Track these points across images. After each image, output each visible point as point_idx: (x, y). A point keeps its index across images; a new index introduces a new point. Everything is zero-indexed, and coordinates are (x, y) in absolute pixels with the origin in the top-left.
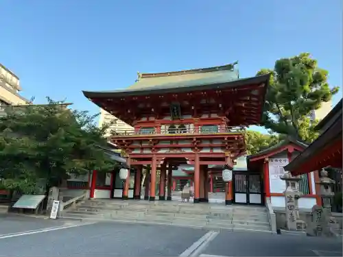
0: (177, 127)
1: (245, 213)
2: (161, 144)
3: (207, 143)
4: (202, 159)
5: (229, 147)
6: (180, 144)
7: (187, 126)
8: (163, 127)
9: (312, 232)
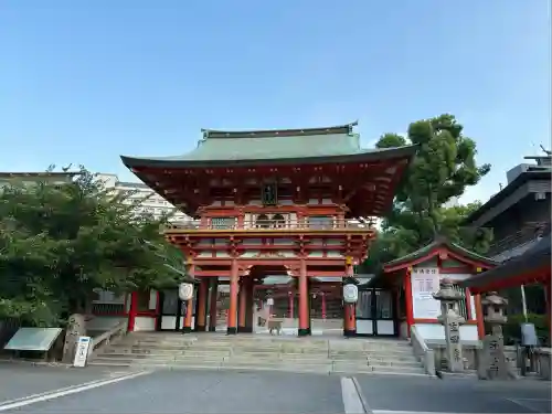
0: (270, 216)
1: (383, 349)
2: (246, 244)
3: (317, 244)
4: (310, 268)
5: (352, 250)
6: (277, 244)
7: (286, 217)
8: (247, 217)
9: (484, 375)
